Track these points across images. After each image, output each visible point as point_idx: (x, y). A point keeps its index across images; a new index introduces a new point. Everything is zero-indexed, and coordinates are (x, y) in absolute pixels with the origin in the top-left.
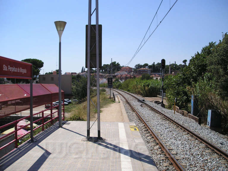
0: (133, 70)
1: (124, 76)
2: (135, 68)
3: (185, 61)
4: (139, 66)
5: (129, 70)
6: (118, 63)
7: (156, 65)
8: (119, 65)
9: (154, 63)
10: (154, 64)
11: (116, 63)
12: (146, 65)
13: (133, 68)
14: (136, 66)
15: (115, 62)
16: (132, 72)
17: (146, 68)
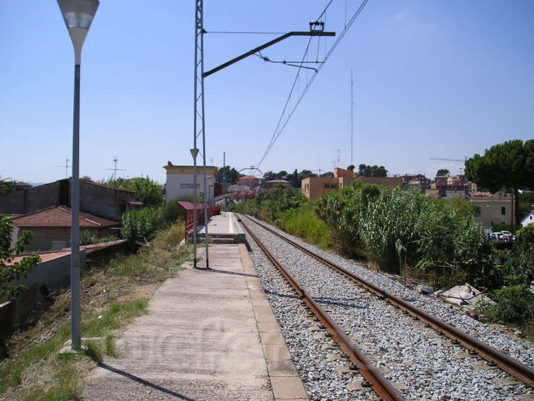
0: (260, 183)
1: (243, 193)
2: (264, 178)
3: (352, 168)
4: (271, 176)
5: (254, 182)
6: (234, 168)
8: (236, 171)
9: (296, 170)
11: (230, 169)
12: (284, 173)
13: (261, 179)
14: (266, 174)
16: (258, 185)
17: (282, 179)
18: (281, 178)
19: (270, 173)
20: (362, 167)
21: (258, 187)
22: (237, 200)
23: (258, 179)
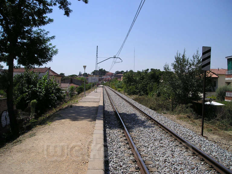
0: (114, 75)
1: (107, 79)
3: (148, 70)
4: (118, 73)
5: (112, 75)
8: (105, 70)
11: (103, 70)
12: (123, 71)
13: (114, 73)
14: (116, 72)
15: (102, 69)
17: (122, 74)
19: (118, 71)
20: (152, 69)
22: (105, 82)
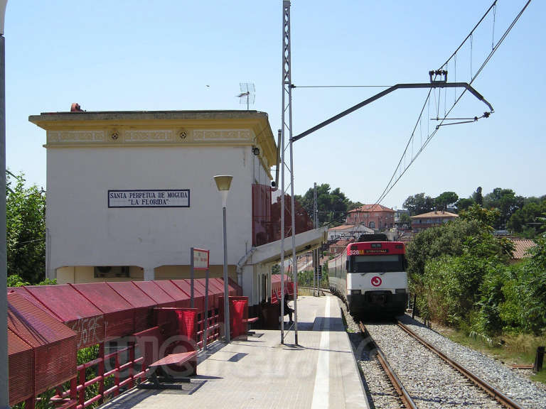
0: (396, 219)
2: (406, 209)
4: (420, 204)
5: (383, 217)
6: (338, 190)
7: (487, 198)
8: (342, 196)
9: (480, 189)
10: (478, 195)
11: (330, 191)
12: (449, 197)
13: (399, 211)
14: (410, 201)
15: (326, 187)
16: (391, 226)
17: (447, 210)
18: (443, 209)
19: (420, 197)
21: (393, 230)
23: (391, 212)
